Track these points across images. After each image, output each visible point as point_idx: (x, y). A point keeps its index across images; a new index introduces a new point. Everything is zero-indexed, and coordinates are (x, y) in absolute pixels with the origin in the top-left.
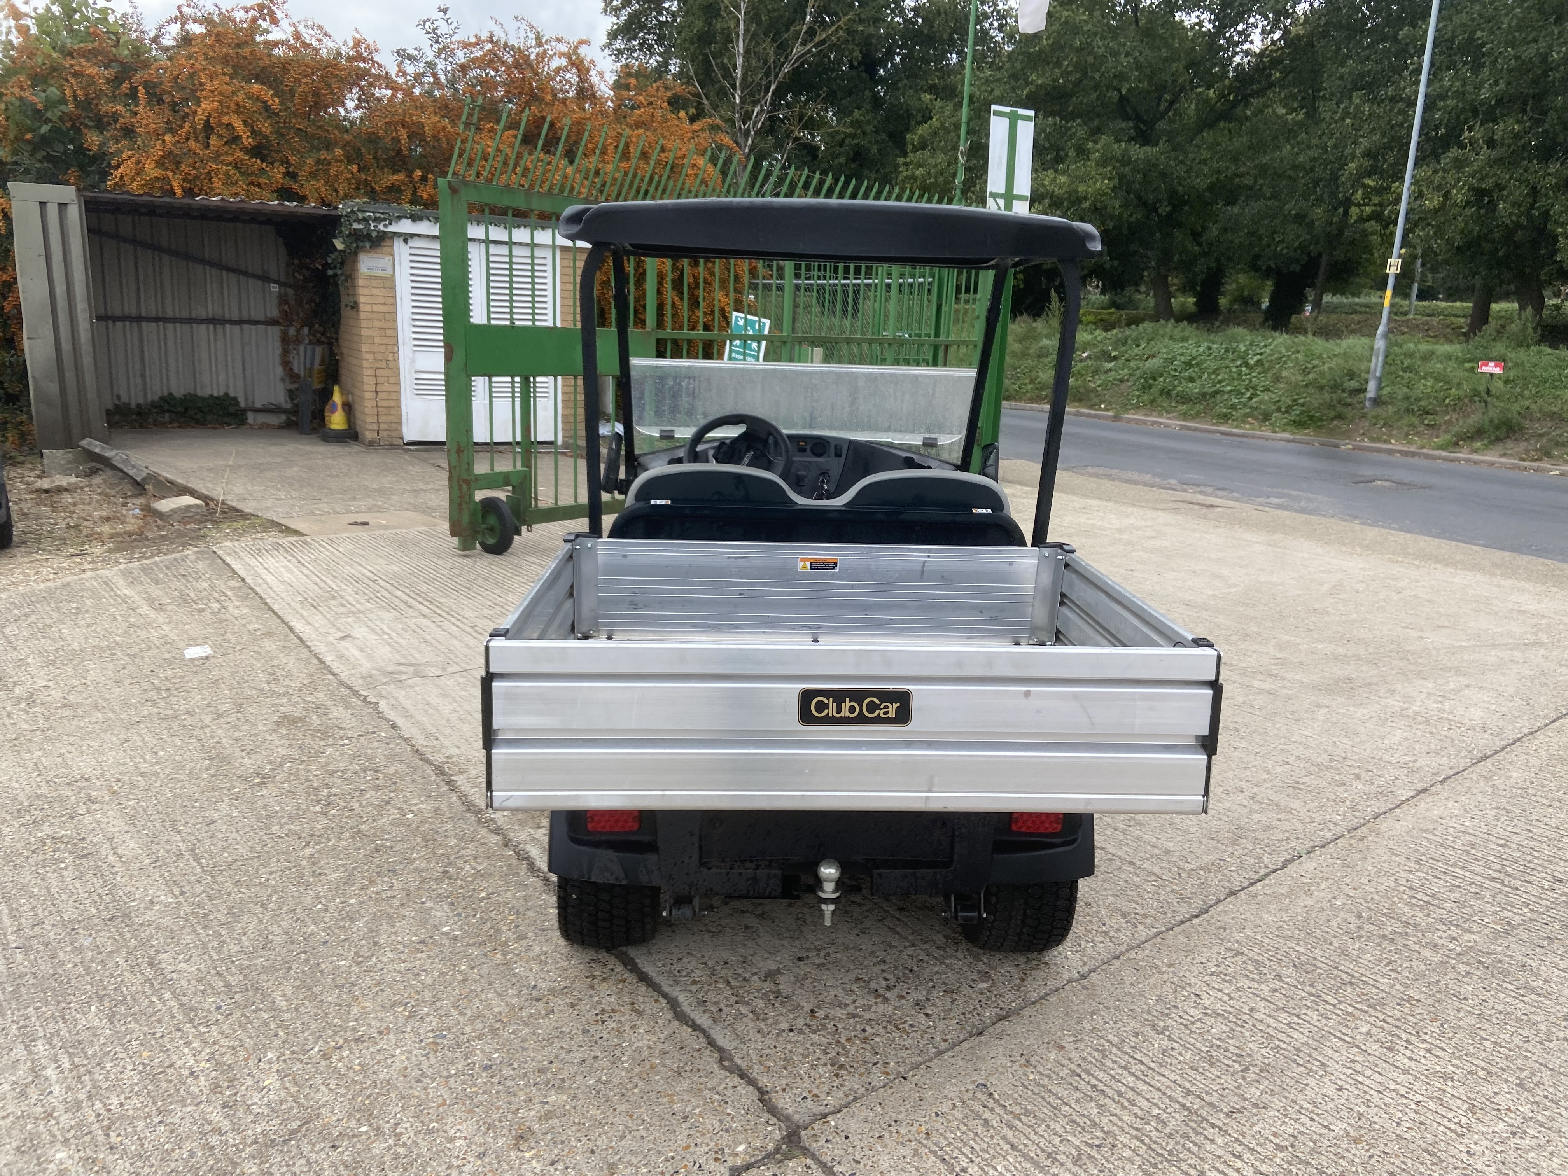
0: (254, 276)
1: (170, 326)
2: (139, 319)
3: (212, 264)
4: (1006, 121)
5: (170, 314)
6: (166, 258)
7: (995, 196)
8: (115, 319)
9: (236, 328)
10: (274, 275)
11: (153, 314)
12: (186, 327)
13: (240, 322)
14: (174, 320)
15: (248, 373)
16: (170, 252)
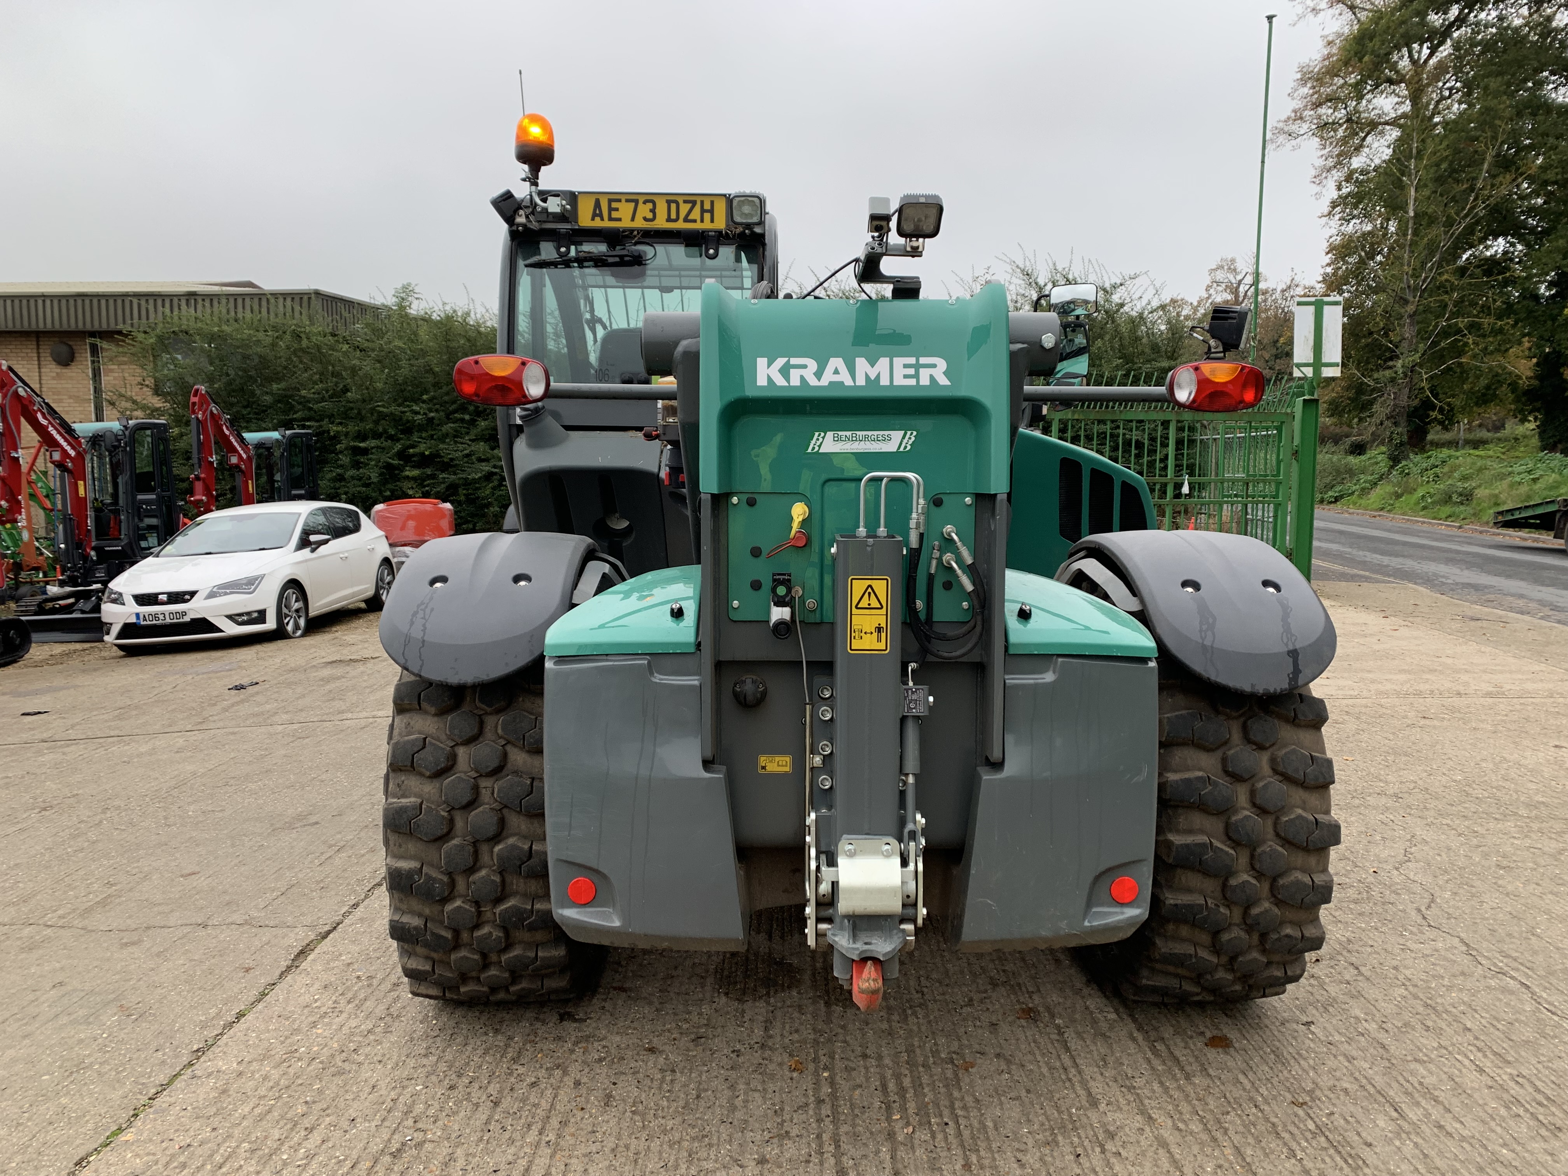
4: (1312, 308)
7: (1299, 366)
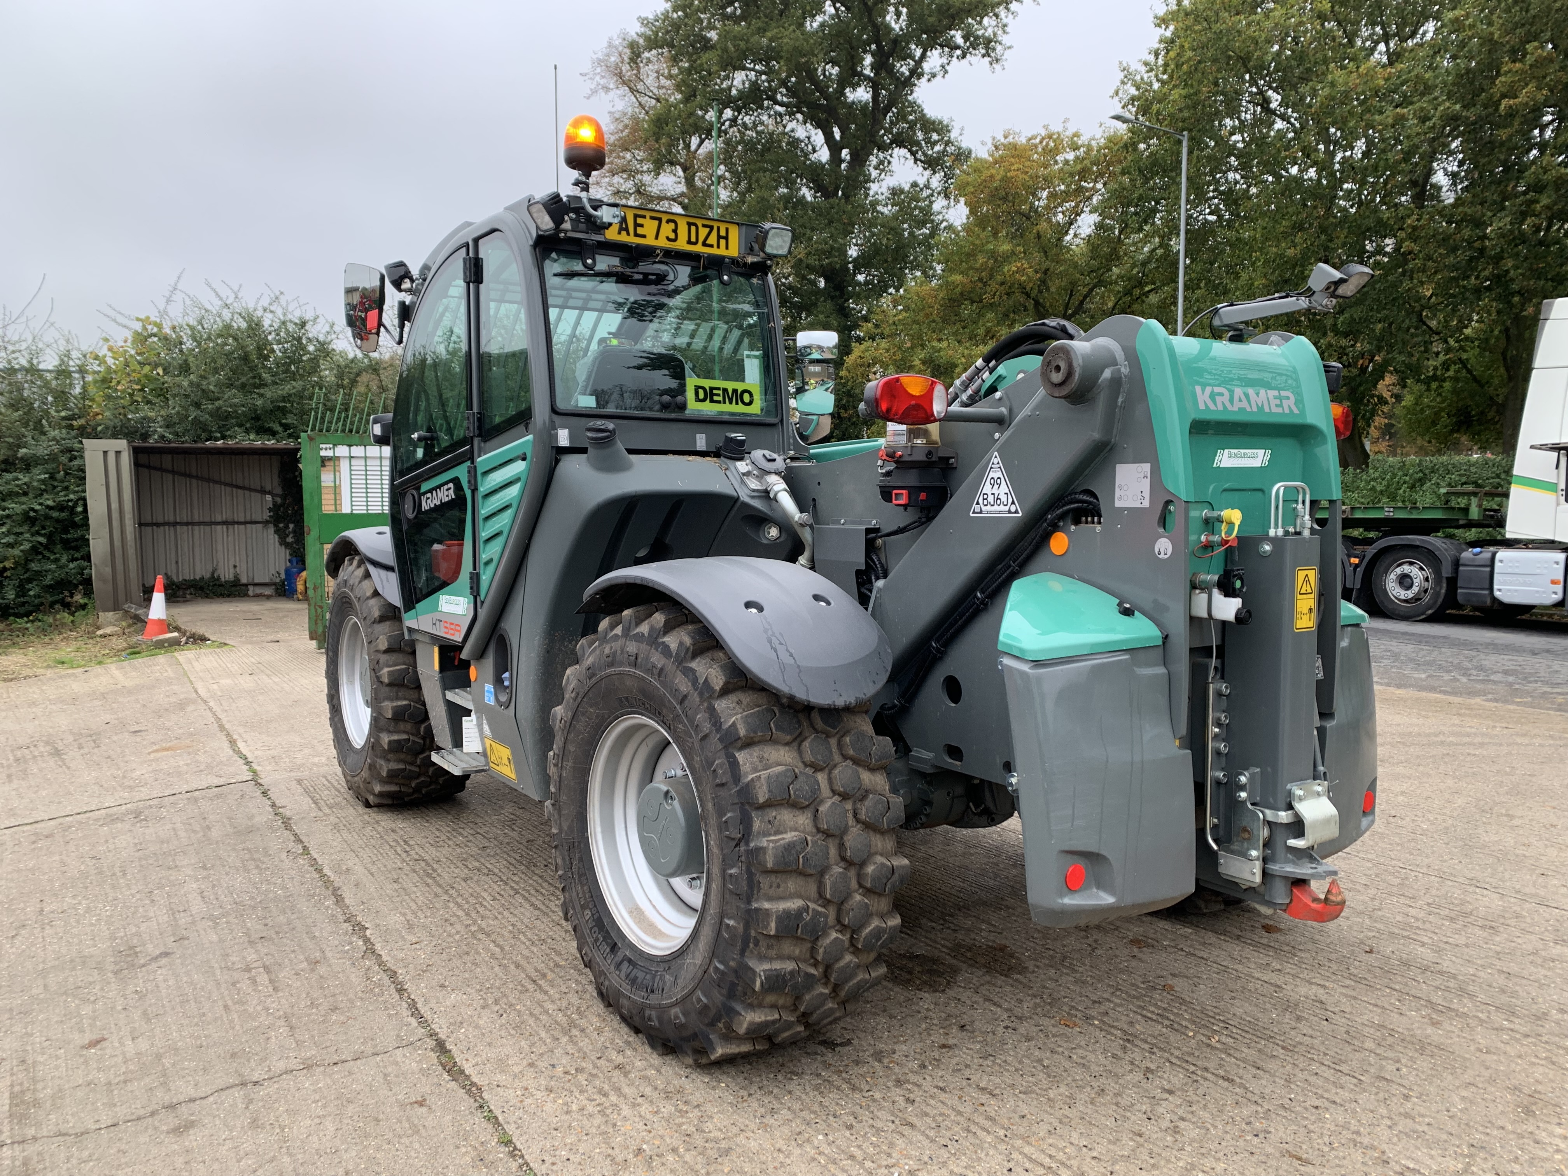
0: (256, 491)
1: (196, 528)
2: (175, 524)
3: (226, 484)
5: (196, 519)
6: (194, 481)
8: (158, 525)
9: (242, 527)
10: (268, 488)
11: (185, 520)
12: (208, 528)
13: (245, 523)
14: (200, 524)
15: (250, 559)
16: (197, 477)
